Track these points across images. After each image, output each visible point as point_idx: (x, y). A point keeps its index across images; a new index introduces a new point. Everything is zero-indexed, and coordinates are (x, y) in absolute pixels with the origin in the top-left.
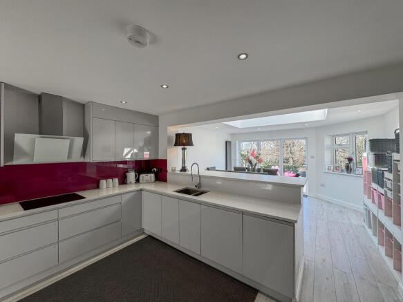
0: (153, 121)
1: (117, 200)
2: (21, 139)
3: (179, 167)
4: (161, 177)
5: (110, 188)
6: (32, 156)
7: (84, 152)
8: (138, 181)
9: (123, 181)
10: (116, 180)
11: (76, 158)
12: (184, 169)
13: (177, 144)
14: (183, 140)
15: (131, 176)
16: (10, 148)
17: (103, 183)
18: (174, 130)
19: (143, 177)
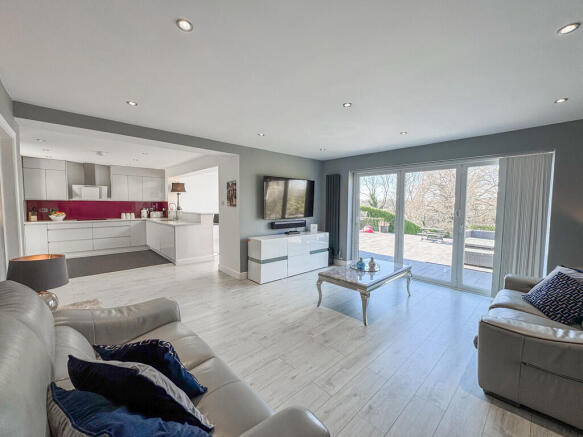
0: (161, 174)
1: (128, 223)
2: (75, 188)
3: (175, 208)
4: (165, 215)
5: (128, 217)
6: (80, 196)
7: (109, 195)
8: (149, 216)
9: (139, 215)
10: (133, 214)
11: (105, 198)
12: (178, 209)
13: (173, 190)
14: (177, 188)
15: (144, 212)
16: (70, 192)
17: (123, 215)
18: (170, 180)
19: (154, 214)
